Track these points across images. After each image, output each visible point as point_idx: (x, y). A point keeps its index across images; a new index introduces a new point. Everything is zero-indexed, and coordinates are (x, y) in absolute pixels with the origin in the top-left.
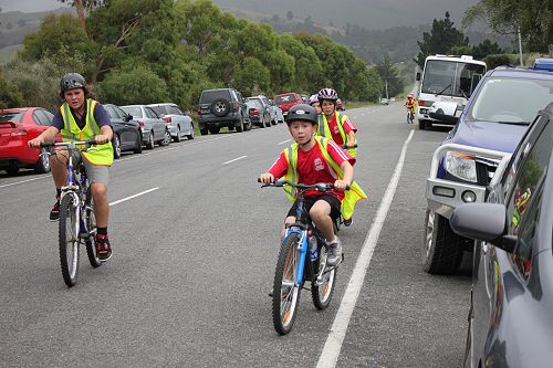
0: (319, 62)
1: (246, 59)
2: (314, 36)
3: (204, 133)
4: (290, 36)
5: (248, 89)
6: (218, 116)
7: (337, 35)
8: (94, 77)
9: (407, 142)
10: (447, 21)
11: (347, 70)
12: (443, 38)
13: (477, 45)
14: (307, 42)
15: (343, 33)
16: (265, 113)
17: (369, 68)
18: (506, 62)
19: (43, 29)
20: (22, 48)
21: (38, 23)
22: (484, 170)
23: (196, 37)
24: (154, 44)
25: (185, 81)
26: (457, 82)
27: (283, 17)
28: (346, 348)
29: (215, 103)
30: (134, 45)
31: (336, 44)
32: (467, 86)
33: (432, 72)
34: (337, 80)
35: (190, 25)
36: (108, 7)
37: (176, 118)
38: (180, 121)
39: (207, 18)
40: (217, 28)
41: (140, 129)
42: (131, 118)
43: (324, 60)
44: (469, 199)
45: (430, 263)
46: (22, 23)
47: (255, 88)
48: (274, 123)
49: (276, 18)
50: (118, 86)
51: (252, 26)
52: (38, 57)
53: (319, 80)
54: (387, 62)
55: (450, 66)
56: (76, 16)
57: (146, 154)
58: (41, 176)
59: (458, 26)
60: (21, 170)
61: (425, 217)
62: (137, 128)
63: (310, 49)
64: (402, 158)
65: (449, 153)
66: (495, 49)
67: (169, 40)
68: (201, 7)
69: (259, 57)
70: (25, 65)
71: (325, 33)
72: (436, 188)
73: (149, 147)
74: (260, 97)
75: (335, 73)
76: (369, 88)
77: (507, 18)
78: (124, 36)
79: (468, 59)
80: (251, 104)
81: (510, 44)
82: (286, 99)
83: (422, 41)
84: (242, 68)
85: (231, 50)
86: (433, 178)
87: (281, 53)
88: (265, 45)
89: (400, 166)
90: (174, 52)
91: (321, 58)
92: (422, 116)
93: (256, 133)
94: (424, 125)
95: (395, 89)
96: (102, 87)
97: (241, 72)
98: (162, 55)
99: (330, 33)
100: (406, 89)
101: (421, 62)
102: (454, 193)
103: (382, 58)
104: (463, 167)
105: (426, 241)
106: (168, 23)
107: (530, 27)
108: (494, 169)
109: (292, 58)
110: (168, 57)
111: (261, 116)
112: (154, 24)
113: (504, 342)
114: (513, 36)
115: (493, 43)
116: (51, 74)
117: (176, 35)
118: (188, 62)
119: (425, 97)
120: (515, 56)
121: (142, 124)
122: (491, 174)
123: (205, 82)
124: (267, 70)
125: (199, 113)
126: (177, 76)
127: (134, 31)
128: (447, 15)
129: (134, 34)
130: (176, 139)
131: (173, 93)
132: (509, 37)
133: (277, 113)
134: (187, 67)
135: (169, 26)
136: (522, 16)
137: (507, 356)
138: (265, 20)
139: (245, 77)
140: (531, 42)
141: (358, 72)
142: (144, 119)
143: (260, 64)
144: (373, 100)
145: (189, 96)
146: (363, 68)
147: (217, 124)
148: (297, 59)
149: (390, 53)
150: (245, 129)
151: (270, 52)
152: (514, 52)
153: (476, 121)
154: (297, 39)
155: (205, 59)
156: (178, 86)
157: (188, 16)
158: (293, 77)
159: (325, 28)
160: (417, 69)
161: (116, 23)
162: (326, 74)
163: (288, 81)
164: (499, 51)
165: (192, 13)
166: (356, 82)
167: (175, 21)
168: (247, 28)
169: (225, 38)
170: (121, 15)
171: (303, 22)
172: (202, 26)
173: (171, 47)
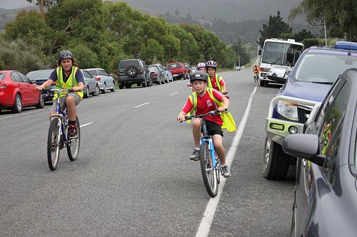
0: (195, 43)
1: (149, 40)
2: (192, 26)
3: (121, 87)
4: (177, 25)
5: (150, 59)
6: (130, 77)
7: (207, 25)
8: (51, 51)
9: (252, 94)
10: (278, 17)
11: (214, 48)
12: (276, 27)
13: (297, 33)
14: (188, 30)
15: (211, 24)
16: (161, 75)
17: (228, 46)
18: (316, 44)
19: (17, 19)
20: (4, 32)
21: (15, 16)
22: (303, 113)
23: (116, 26)
24: (89, 30)
25: (109, 54)
26: (284, 57)
27: (173, 13)
28: (213, 227)
29: (129, 68)
30: (76, 31)
31: (206, 31)
32: (291, 59)
33: (268, 49)
34: (207, 54)
35: (113, 18)
36: (60, 6)
37: (104, 78)
38: (106, 80)
39: (123, 13)
40: (131, 20)
43: (199, 41)
44: (293, 131)
45: (268, 172)
46: (4, 16)
47: (155, 59)
48: (166, 82)
49: (168, 14)
51: (152, 19)
52: (14, 38)
53: (196, 54)
54: (239, 43)
55: (280, 46)
56: (39, 11)
58: (16, 115)
59: (285, 20)
60: (3, 111)
61: (264, 142)
63: (190, 34)
64: (249, 105)
65: (280, 101)
66: (309, 35)
67: (99, 27)
68: (120, 6)
69: (157, 39)
70: (6, 43)
71: (199, 24)
72: (272, 124)
73: (86, 97)
74: (158, 65)
75: (206, 50)
76: (228, 59)
77: (317, 15)
78: (70, 25)
79: (292, 42)
80: (152, 69)
81: (319, 32)
82: (174, 66)
83: (262, 30)
84: (146, 46)
85: (140, 34)
86: (271, 119)
87: (172, 37)
88: (161, 31)
89: (248, 109)
90: (102, 35)
91: (197, 40)
92: (262, 78)
93: (155, 88)
95: (245, 61)
96: (55, 57)
97: (145, 48)
98: (95, 37)
99: (203, 24)
100: (251, 60)
101: (262, 44)
102: (284, 127)
103: (236, 41)
104: (289, 111)
105: (265, 159)
106: (98, 17)
107: (332, 21)
108: (309, 112)
109: (179, 40)
110: (98, 39)
111: (158, 77)
112: (89, 18)
113: (318, 224)
114: (321, 27)
115: (308, 31)
116: (23, 49)
117: (103, 24)
118: (111, 41)
119: (263, 65)
120: (323, 40)
122: (308, 116)
123: (122, 55)
124: (163, 48)
125: (118, 75)
126: (104, 51)
127: (77, 21)
128: (279, 13)
129: (76, 24)
130: (103, 92)
131: (101, 62)
132: (319, 27)
133: (168, 75)
134: (110, 45)
135: (99, 19)
136: (326, 15)
137: (319, 233)
138: (161, 15)
139: (148, 52)
140: (332, 31)
141: (220, 49)
143: (158, 43)
144: (230, 67)
145: (111, 64)
146: (224, 47)
147: (130, 82)
148: (182, 40)
149: (241, 37)
150: (148, 86)
151: (163, 36)
152: (322, 37)
153: (298, 81)
154: (182, 27)
155: (122, 40)
156: (105, 57)
157: (111, 12)
158: (179, 52)
159: (200, 21)
160: (259, 48)
161: (65, 16)
162: (200, 51)
163: (176, 55)
164: (312, 37)
165: (114, 10)
166: (220, 56)
167: (103, 15)
168: (149, 20)
169: (135, 26)
170: (68, 11)
171: (185, 16)
172: (120, 19)
173: (101, 32)
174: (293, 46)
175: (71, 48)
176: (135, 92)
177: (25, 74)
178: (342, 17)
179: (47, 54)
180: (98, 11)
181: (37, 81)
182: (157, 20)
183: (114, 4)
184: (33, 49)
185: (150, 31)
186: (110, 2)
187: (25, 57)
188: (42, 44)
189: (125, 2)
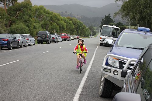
0: (73, 25)
1: (52, 23)
2: (72, 18)
3: (38, 43)
4: (66, 18)
6: (43, 39)
7: (79, 18)
8: (8, 26)
9: (96, 49)
10: (109, 16)
11: (81, 28)
12: (108, 20)
13: (117, 23)
14: (70, 19)
15: (80, 18)
16: (57, 39)
17: (87, 28)
23: (39, 16)
24: (26, 17)
25: (34, 28)
26: (111, 33)
29: (42, 35)
30: (20, 17)
31: (78, 21)
32: (115, 34)
33: (104, 29)
35: (37, 13)
36: (13, 6)
37: (30, 39)
39: (42, 11)
40: (45, 14)
42: (16, 38)
43: (75, 25)
47: (55, 31)
49: (62, 13)
50: (15, 29)
51: (54, 14)
53: (73, 30)
54: (92, 26)
55: (110, 28)
56: (4, 8)
57: (20, 49)
59: (112, 17)
62: (17, 41)
63: (71, 21)
66: (122, 24)
67: (30, 16)
68: (40, 8)
69: (56, 23)
71: (75, 17)
72: (104, 69)
73: (21, 47)
74: (56, 34)
75: (77, 29)
76: (87, 33)
77: (126, 16)
78: (17, 14)
79: (115, 27)
80: (53, 36)
81: (126, 23)
82: (63, 35)
83: (102, 21)
84: (51, 25)
85: (49, 20)
86: (104, 65)
87: (62, 22)
88: (58, 20)
90: (31, 20)
91: (74, 24)
92: (101, 42)
93: (53, 44)
94: (101, 45)
95: (94, 34)
96: (10, 29)
97: (51, 27)
98: (28, 20)
99: (77, 17)
100: (97, 34)
101: (101, 27)
102: (111, 71)
106: (29, 11)
107: (133, 18)
109: (66, 24)
111: (55, 39)
114: (127, 21)
115: (121, 23)
117: (32, 15)
118: (35, 23)
119: (102, 37)
121: (19, 40)
123: (40, 29)
124: (58, 27)
125: (37, 38)
126: (32, 26)
127: (20, 13)
128: (109, 14)
130: (30, 45)
131: (30, 31)
133: (60, 39)
136: (131, 15)
138: (59, 13)
140: (131, 23)
141: (83, 29)
142: (20, 38)
143: (56, 25)
144: (88, 36)
145: (35, 33)
146: (85, 28)
147: (42, 41)
149: (93, 24)
150: (50, 43)
151: (59, 22)
152: (127, 26)
153: (119, 46)
154: (67, 18)
155: (41, 22)
156: (32, 30)
158: (66, 29)
160: (100, 29)
163: (64, 30)
165: (38, 9)
166: (83, 31)
167: (32, 11)
168: (53, 14)
169: (47, 17)
170: (17, 8)
171: (70, 14)
172: (40, 13)
173: (31, 18)
174: (115, 29)
175: (17, 25)
176: (45, 45)
178: (137, 17)
179: (6, 27)
180: (30, 9)
182: (56, 15)
185: (53, 19)
186: (36, 6)
188: (4, 22)
189: (43, 6)
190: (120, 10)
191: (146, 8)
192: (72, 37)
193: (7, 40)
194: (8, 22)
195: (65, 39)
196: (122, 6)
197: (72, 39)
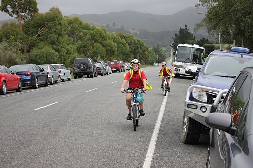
0: (128, 46)
1: (95, 44)
2: (125, 34)
3: (76, 77)
4: (114, 33)
5: (95, 58)
6: (82, 70)
8: (25, 51)
10: (186, 29)
11: (140, 50)
12: (184, 36)
13: (199, 40)
14: (122, 37)
15: (138, 33)
16: (104, 69)
17: (150, 49)
19: (2, 29)
22: (211, 97)
23: (72, 34)
24: (53, 37)
25: (67, 54)
26: (191, 57)
27: (111, 25)
29: (81, 64)
30: (44, 37)
31: (135, 38)
32: (197, 58)
33: (180, 52)
34: (136, 54)
35: (69, 28)
36: (32, 19)
37: (63, 70)
38: (65, 72)
39: (77, 25)
40: (82, 30)
41: (47, 75)
42: (43, 70)
43: (130, 45)
45: (185, 139)
47: (99, 58)
48: (107, 74)
49: (108, 26)
50: (36, 56)
51: (97, 29)
53: (128, 54)
54: (158, 47)
55: (188, 49)
57: (50, 87)
58: (2, 96)
59: (191, 31)
61: (182, 118)
63: (124, 40)
65: (194, 89)
66: (207, 42)
67: (60, 35)
68: (74, 20)
69: (101, 43)
71: (130, 33)
72: (188, 104)
73: (51, 84)
74: (101, 62)
75: (134, 51)
76: (150, 58)
77: (215, 28)
78: (40, 32)
79: (197, 46)
80: (97, 65)
81: (214, 40)
82: (113, 63)
83: (174, 38)
84: (93, 48)
85: (88, 40)
86: (187, 100)
87: (111, 42)
88: (104, 38)
90: (62, 40)
92: (175, 72)
93: (99, 78)
95: (162, 59)
96: (29, 55)
97: (92, 50)
98: (57, 42)
99: (132, 33)
100: (166, 59)
101: (175, 47)
102: (197, 107)
103: (156, 45)
104: (201, 96)
105: (183, 129)
106: (59, 27)
108: (215, 97)
109: (116, 44)
110: (59, 43)
111: (102, 70)
114: (216, 36)
115: (206, 39)
116: (6, 49)
117: (63, 32)
118: (69, 45)
119: (176, 63)
121: (48, 73)
122: (214, 99)
123: (76, 54)
124: (104, 50)
125: (74, 69)
126: (64, 51)
127: (44, 30)
128: (186, 26)
129: (44, 32)
130: (63, 80)
131: (61, 59)
132: (214, 37)
133: (109, 69)
134: (68, 47)
136: (221, 28)
138: (103, 26)
139: (94, 52)
140: (223, 40)
141: (145, 51)
142: (49, 71)
143: (101, 46)
144: (152, 64)
145: (68, 61)
146: (147, 49)
147: (82, 74)
148: (118, 44)
149: (159, 43)
150: (94, 76)
151: (106, 41)
152: (216, 44)
153: (206, 74)
154: (118, 35)
155: (76, 44)
156: (64, 56)
157: (69, 24)
158: (116, 53)
159: (130, 31)
161: (36, 27)
162: (131, 52)
163: (114, 55)
164: (209, 43)
165: (71, 23)
166: (144, 55)
167: (63, 26)
168: (95, 30)
169: (85, 34)
170: (38, 23)
171: (120, 28)
172: (74, 29)
173: (61, 38)
174: (197, 50)
175: (40, 49)
176: (85, 80)
177: (9, 67)
178: (232, 29)
179: (23, 53)
180: (60, 24)
181: (17, 72)
182: (101, 30)
183: (71, 18)
184: (14, 49)
186: (68, 17)
187: (7, 56)
188: (20, 46)
189: (78, 16)
190: (204, 20)
191: (245, 15)
192: (127, 66)
193: (31, 74)
194: (25, 46)
195: (117, 70)
196: (208, 13)
197: (127, 68)
